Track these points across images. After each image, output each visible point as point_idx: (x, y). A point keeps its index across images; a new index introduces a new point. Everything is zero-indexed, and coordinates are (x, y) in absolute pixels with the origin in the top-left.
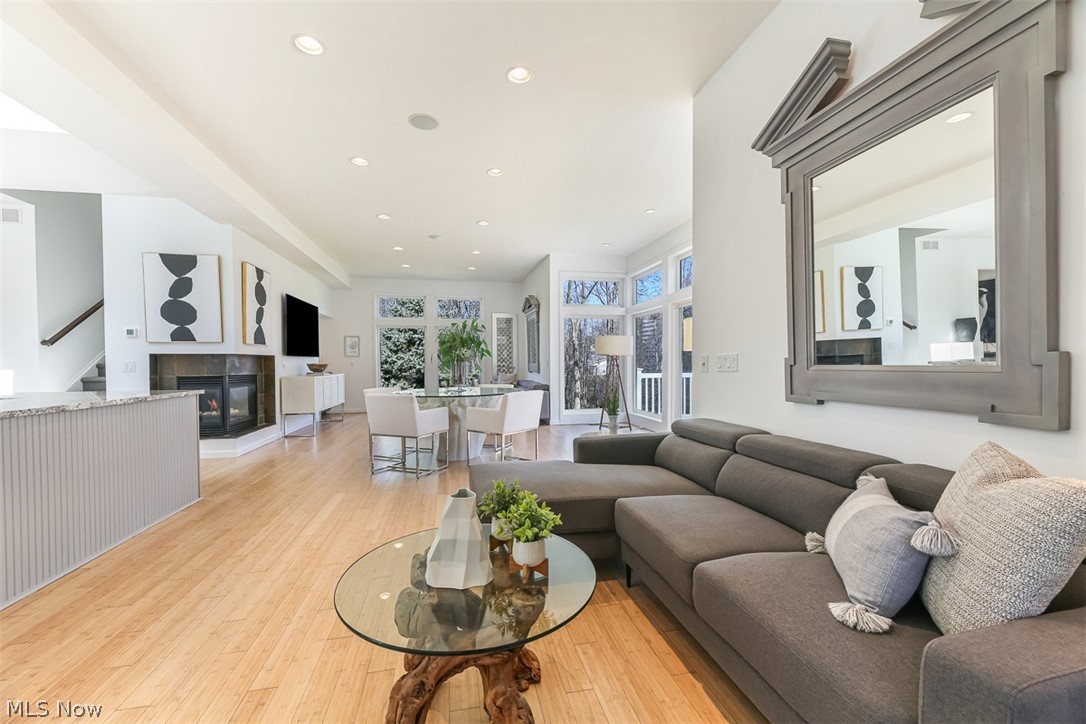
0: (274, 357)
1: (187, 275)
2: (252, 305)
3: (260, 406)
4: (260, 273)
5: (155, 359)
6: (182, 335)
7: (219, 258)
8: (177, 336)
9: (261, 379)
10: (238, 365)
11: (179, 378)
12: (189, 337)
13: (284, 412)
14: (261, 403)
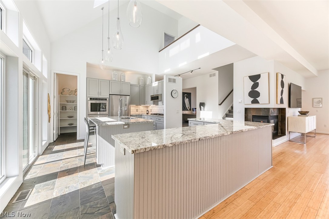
0: (285, 108)
1: (257, 81)
2: (280, 88)
3: (279, 128)
4: (282, 76)
5: (246, 109)
6: (255, 102)
7: (269, 73)
8: (253, 102)
9: (280, 117)
10: (273, 112)
11: (253, 116)
12: (257, 102)
13: (289, 130)
14: (280, 126)
